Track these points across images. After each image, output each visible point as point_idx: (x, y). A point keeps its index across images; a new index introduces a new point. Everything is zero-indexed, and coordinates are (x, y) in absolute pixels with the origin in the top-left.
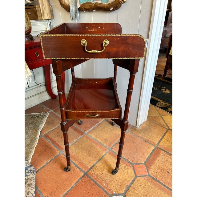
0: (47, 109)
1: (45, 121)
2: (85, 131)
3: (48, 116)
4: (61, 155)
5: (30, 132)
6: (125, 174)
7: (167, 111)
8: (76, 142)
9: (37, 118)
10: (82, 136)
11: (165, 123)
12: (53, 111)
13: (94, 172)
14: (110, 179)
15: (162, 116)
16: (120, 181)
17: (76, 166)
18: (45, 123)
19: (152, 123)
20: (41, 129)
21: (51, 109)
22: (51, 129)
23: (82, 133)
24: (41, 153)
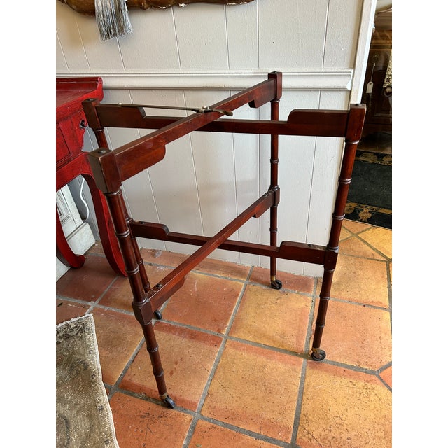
0: (76, 304)
1: (96, 342)
2: (219, 331)
3: (94, 324)
4: (201, 422)
5: (70, 393)
6: (377, 405)
7: (361, 221)
8: (215, 371)
9: (66, 343)
10: (220, 348)
11: (374, 249)
12: (100, 303)
13: (309, 433)
14: (354, 433)
15: (360, 235)
16: (378, 427)
17: (258, 437)
18: (97, 347)
19: (350, 258)
20: (100, 371)
21: (90, 301)
22: (125, 358)
23: (216, 341)
24: (142, 444)
